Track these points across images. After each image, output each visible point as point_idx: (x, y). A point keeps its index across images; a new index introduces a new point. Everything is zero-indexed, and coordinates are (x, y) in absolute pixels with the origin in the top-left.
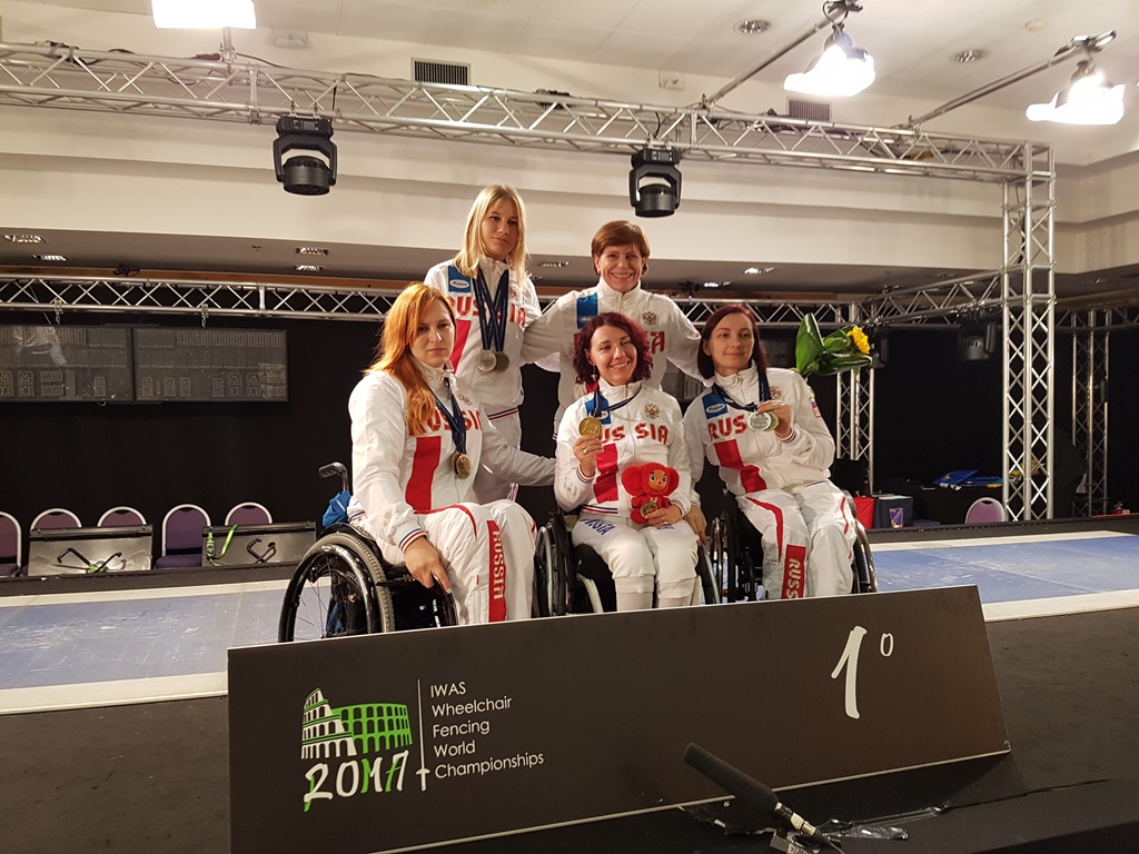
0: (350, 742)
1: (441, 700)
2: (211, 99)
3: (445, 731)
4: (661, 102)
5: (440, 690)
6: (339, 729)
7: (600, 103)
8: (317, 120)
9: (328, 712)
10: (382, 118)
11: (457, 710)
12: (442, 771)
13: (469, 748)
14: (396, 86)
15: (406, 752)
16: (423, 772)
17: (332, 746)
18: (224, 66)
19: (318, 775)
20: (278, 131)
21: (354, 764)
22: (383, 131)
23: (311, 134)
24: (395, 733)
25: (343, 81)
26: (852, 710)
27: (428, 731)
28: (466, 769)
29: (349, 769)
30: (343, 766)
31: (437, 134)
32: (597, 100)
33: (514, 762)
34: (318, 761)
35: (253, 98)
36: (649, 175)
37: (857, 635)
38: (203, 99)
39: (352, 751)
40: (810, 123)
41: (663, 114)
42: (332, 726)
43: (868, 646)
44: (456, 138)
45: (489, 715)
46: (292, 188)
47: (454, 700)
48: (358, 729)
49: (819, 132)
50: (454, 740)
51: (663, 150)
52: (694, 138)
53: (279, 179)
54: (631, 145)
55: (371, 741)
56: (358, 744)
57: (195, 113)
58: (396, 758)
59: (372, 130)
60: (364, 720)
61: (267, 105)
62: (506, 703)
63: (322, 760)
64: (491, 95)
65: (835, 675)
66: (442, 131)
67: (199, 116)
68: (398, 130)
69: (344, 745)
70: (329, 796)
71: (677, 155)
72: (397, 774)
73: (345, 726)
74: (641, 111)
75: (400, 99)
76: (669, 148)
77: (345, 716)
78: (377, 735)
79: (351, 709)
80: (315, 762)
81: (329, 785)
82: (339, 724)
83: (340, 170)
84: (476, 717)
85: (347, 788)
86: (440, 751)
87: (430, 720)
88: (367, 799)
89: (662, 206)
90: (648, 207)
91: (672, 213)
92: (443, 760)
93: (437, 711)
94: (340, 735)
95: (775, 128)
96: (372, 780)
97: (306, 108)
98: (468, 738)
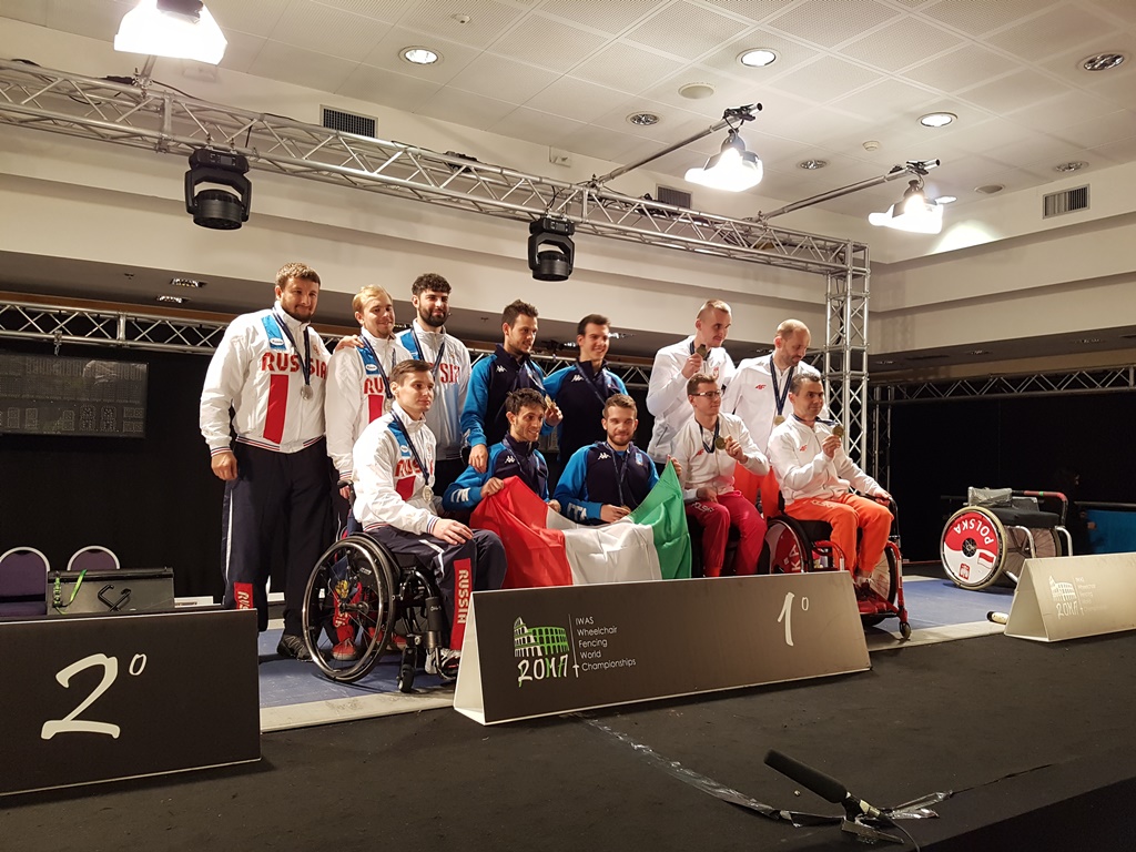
0: (538, 647)
1: (582, 627)
2: (120, 123)
3: (585, 644)
4: (555, 176)
5: (581, 621)
6: (533, 641)
7: (505, 172)
8: (234, 156)
9: (526, 631)
10: (298, 160)
11: (591, 632)
12: (586, 667)
13: (598, 655)
14: (309, 130)
15: (566, 656)
16: (576, 667)
17: (530, 650)
18: (139, 91)
19: (524, 666)
20: (190, 162)
21: (541, 660)
22: (294, 173)
23: (226, 168)
24: (561, 644)
25: (261, 120)
26: (789, 642)
27: (576, 645)
28: (597, 665)
29: (539, 664)
30: (537, 661)
31: (349, 182)
32: (502, 169)
33: (621, 663)
34: (523, 659)
35: (167, 126)
36: (546, 242)
37: (790, 597)
38: (114, 122)
39: (540, 654)
40: (681, 210)
41: (558, 187)
42: (529, 638)
43: (796, 604)
44: (365, 187)
45: (607, 636)
46: (202, 220)
47: (588, 627)
48: (542, 642)
49: (687, 219)
50: (590, 649)
51: (558, 220)
52: (585, 213)
53: (190, 210)
54: (529, 213)
55: (549, 647)
56: (542, 649)
57: (99, 135)
58: (562, 658)
59: (283, 170)
60: (544, 636)
61: (181, 135)
62: (614, 630)
63: (526, 658)
64: (406, 152)
65: (779, 620)
66: (354, 179)
67: (103, 137)
68: (312, 173)
69: (535, 649)
70: (531, 678)
71: (571, 226)
72: (563, 667)
73: (535, 639)
74: (540, 183)
75: (317, 145)
76: (565, 220)
77: (535, 634)
78: (551, 645)
79: (537, 629)
80: (522, 659)
81: (530, 673)
82: (532, 637)
83: (253, 209)
84: (600, 637)
85: (539, 674)
86: (583, 655)
87: (577, 638)
88: (549, 680)
89: (558, 271)
90: (546, 272)
91: (566, 278)
92: (587, 660)
93: (580, 633)
94: (533, 644)
95: (652, 210)
96: (551, 670)
97: (222, 143)
98: (597, 649)
